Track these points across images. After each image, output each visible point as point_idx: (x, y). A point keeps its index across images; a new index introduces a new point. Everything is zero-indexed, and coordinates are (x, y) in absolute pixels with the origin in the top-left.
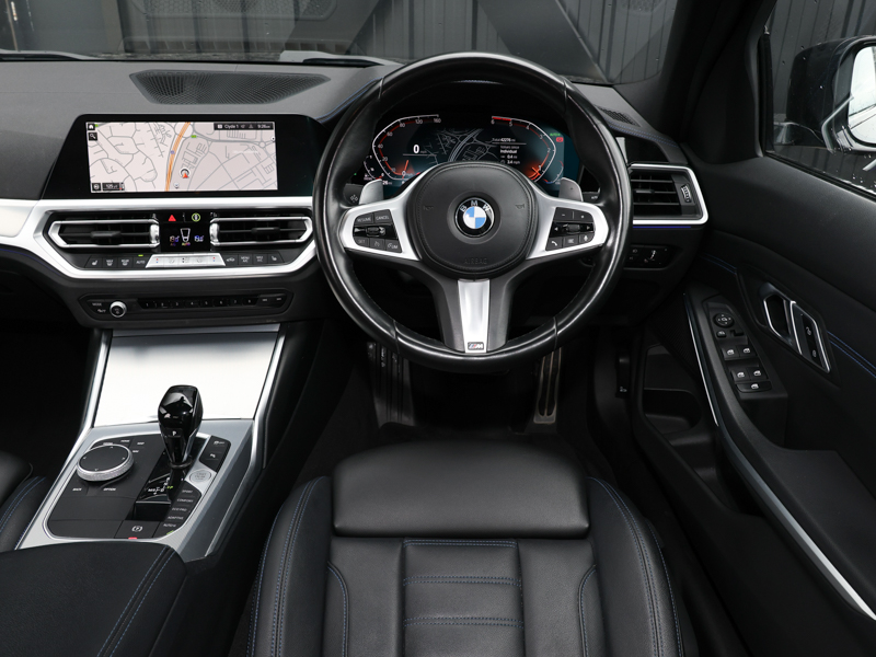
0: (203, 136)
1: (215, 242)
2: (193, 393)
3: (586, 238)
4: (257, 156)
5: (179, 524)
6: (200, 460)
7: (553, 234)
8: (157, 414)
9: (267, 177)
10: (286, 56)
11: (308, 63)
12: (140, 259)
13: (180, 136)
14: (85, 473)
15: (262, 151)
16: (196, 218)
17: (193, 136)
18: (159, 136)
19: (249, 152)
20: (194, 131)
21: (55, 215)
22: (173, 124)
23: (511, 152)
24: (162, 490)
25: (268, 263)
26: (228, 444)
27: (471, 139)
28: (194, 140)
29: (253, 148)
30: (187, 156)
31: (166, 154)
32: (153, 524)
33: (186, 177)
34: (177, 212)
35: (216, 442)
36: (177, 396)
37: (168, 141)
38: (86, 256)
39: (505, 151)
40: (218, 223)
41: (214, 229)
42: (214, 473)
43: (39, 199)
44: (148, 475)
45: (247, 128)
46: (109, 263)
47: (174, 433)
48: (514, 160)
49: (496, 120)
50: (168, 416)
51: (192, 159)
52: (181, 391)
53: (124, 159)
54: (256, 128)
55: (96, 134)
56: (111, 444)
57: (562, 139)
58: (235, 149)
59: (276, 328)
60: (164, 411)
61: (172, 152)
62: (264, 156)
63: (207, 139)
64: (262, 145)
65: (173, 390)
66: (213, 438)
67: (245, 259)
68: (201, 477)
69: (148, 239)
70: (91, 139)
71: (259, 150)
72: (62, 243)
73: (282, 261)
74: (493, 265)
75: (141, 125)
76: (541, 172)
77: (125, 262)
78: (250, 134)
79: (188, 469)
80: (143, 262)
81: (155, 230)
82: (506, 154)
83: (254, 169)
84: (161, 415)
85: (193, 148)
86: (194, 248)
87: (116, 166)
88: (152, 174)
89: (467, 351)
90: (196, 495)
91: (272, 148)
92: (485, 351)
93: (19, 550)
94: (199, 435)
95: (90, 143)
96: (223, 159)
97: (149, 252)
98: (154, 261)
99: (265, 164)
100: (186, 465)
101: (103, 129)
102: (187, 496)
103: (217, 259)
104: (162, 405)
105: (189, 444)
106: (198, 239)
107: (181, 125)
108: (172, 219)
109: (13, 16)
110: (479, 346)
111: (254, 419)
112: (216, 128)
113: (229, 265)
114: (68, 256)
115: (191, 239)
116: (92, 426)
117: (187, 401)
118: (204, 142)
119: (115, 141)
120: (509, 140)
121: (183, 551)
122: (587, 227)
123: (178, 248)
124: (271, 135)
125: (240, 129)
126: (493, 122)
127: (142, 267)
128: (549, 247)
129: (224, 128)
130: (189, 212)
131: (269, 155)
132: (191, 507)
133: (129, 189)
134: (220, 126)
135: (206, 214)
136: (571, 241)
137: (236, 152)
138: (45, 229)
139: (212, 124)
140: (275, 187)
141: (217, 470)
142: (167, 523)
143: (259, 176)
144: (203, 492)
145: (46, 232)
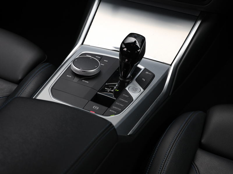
2: (142, 40)
5: (118, 112)
6: (136, 80)
8: (119, 47)
14: (75, 68)
24: (112, 91)
26: (154, 76)
32: (105, 108)
35: (147, 73)
36: (132, 40)
42: (142, 90)
44: (106, 80)
47: (126, 60)
50: (125, 49)
52: (135, 37)
56: (90, 57)
60: (124, 46)
65: (131, 35)
66: (145, 70)
68: (135, 90)
79: (128, 83)
84: (121, 48)
90: (130, 99)
93: (35, 99)
94: (139, 66)
100: (127, 81)
102: (125, 98)
104: (123, 42)
105: (133, 69)
111: (171, 65)
116: (82, 44)
117: (138, 44)
121: (118, 128)
132: (126, 105)
141: (144, 89)
142: (112, 110)
144: (134, 98)
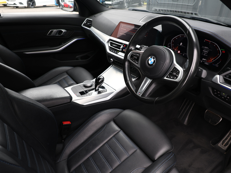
3: (175, 78)
7: (169, 74)
21: (110, 40)
23: (206, 52)
38: (111, 49)
39: (204, 51)
42: (97, 94)
46: (113, 51)
48: (206, 54)
49: (206, 41)
57: (224, 52)
69: (120, 49)
72: (110, 45)
76: (212, 61)
77: (115, 52)
80: (118, 53)
81: (122, 47)
82: (204, 52)
89: (137, 94)
108: (125, 46)
120: (207, 48)
126: (205, 41)
128: (167, 77)
136: (172, 77)
145: (108, 42)
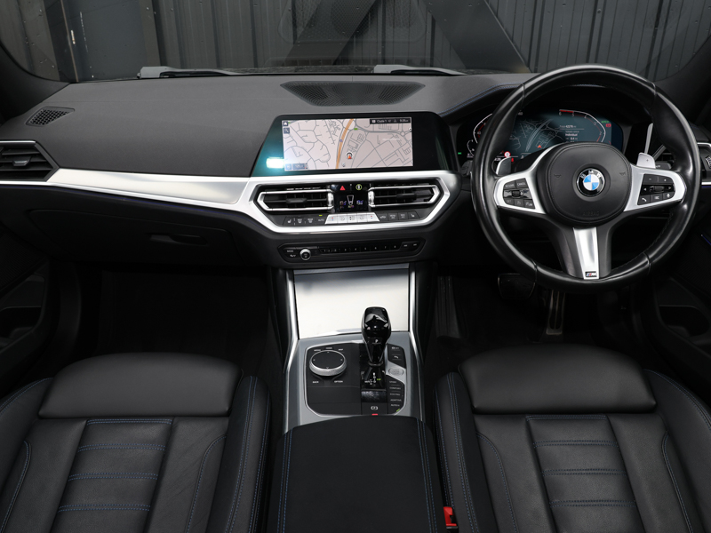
0: (362, 129)
1: (372, 205)
2: (384, 312)
3: (668, 195)
4: (399, 142)
5: (401, 404)
6: (390, 360)
7: (642, 193)
9: (406, 157)
10: (379, 68)
11: (395, 73)
12: (321, 218)
13: (347, 129)
15: (402, 138)
16: (359, 187)
17: (355, 129)
18: (332, 129)
19: (394, 139)
20: (356, 125)
21: (261, 188)
22: (342, 120)
23: (574, 134)
24: (375, 382)
25: (408, 219)
26: (402, 349)
27: (545, 127)
28: (356, 131)
29: (397, 137)
30: (351, 143)
31: (337, 142)
32: (384, 405)
33: (350, 158)
34: (346, 184)
35: (394, 348)
37: (338, 133)
38: (283, 217)
40: (374, 190)
41: (371, 195)
42: (404, 369)
43: (250, 176)
45: (392, 122)
46: (300, 221)
47: (376, 341)
49: (562, 112)
51: (354, 145)
53: (308, 146)
54: (399, 122)
55: (288, 129)
57: (610, 125)
58: (384, 138)
59: (407, 266)
61: (341, 141)
62: (403, 142)
63: (365, 131)
64: (403, 134)
66: (396, 345)
67: (393, 216)
68: (397, 372)
69: (326, 204)
70: (286, 132)
71: (401, 138)
72: (265, 207)
73: (419, 217)
74: (603, 216)
75: (320, 122)
77: (310, 221)
78: (394, 126)
80: (323, 220)
81: (330, 197)
82: (569, 137)
83: (397, 152)
84: (364, 328)
85: (355, 137)
86: (356, 209)
87: (302, 152)
88: (327, 157)
89: (585, 278)
90: (400, 384)
91: (409, 136)
92: (598, 278)
94: (391, 342)
95: (284, 135)
96: (376, 145)
97: (326, 213)
98: (330, 219)
99: (404, 148)
101: (294, 125)
102: (392, 385)
103: (373, 217)
104: (364, 320)
106: (359, 203)
107: (347, 120)
108: (342, 188)
109: (72, 41)
110: (593, 274)
111: (409, 330)
112: (371, 123)
113: (382, 221)
114: (271, 217)
115: (355, 203)
116: (298, 338)
117: (380, 318)
118: (362, 132)
119: (301, 133)
120: (572, 127)
122: (669, 187)
123: (345, 210)
124: (408, 126)
125: (388, 123)
127: (323, 224)
128: (640, 203)
129: (376, 123)
130: (355, 183)
131: (407, 141)
132: (401, 392)
133: (311, 167)
134: (374, 121)
135: (366, 184)
136: (657, 198)
137: (385, 140)
138: (255, 198)
139: (368, 120)
140: (411, 164)
142: (392, 403)
143: (400, 157)
144: (403, 382)
145: (255, 200)
